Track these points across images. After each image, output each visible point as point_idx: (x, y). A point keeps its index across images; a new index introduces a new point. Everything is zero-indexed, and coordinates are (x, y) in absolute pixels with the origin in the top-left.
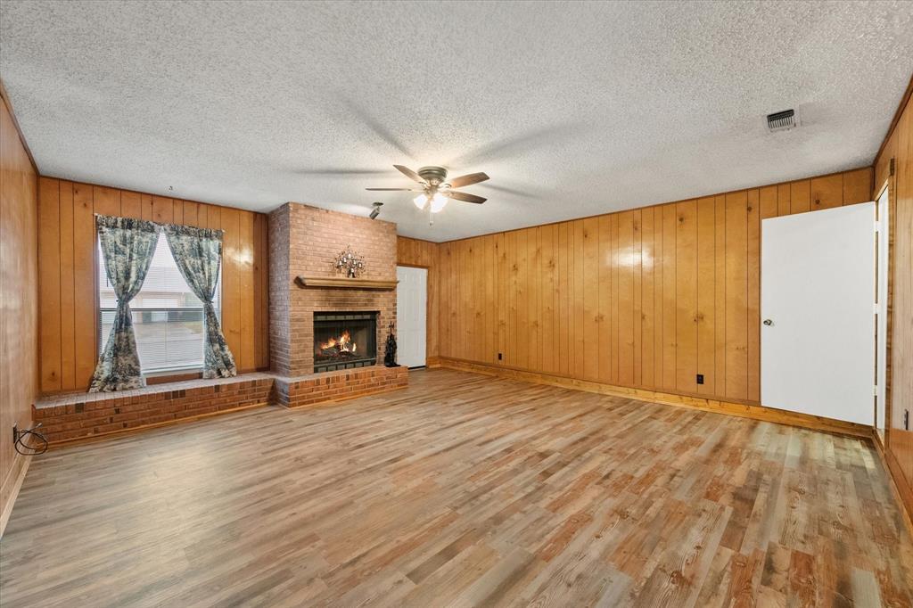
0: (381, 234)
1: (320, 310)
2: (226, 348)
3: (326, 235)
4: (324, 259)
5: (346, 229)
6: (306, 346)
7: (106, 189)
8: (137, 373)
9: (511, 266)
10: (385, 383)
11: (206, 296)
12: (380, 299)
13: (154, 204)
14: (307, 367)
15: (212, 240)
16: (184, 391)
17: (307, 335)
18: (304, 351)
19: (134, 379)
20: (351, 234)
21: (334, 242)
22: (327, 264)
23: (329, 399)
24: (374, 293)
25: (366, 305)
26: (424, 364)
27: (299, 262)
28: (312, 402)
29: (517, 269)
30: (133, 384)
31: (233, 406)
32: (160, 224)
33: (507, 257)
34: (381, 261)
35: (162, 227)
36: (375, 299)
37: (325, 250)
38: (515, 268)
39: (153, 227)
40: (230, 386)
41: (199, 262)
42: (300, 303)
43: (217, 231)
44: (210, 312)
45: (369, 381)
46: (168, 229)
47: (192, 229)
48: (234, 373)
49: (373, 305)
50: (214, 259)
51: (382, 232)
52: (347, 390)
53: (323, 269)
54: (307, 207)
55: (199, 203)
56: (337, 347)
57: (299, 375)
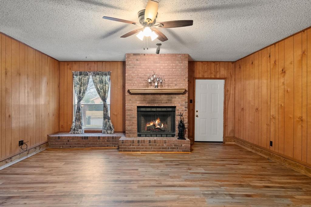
0: (177, 62)
1: (140, 105)
2: (110, 121)
3: (144, 67)
4: (143, 79)
5: (155, 62)
6: (133, 123)
7: (76, 62)
8: (81, 128)
9: (281, 70)
10: (173, 148)
11: (104, 99)
12: (176, 99)
13: (89, 65)
14: (134, 133)
15: (107, 76)
16: (88, 137)
17: (133, 118)
18: (132, 125)
19: (80, 130)
20: (158, 65)
21: (148, 70)
22: (144, 82)
23: (139, 151)
24: (172, 96)
25: (166, 103)
26: (222, 141)
27: (130, 82)
28: (130, 151)
29: (285, 72)
30: (79, 132)
31: (105, 146)
32: (90, 72)
33: (277, 63)
34: (177, 77)
35: (91, 73)
36: (173, 100)
37: (143, 74)
38: (284, 72)
39: (88, 73)
40: (104, 138)
41: (102, 86)
42: (130, 102)
43: (108, 72)
44: (105, 106)
45: (163, 145)
46: (92, 73)
47: (100, 72)
48: (113, 132)
49: (171, 103)
50: (107, 84)
51: (178, 60)
52: (149, 148)
53: (142, 85)
54: (134, 54)
55: (103, 62)
56: (154, 125)
57: (129, 137)
